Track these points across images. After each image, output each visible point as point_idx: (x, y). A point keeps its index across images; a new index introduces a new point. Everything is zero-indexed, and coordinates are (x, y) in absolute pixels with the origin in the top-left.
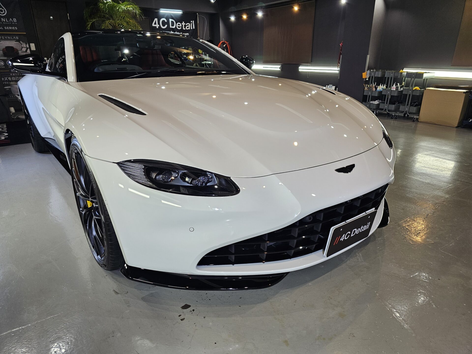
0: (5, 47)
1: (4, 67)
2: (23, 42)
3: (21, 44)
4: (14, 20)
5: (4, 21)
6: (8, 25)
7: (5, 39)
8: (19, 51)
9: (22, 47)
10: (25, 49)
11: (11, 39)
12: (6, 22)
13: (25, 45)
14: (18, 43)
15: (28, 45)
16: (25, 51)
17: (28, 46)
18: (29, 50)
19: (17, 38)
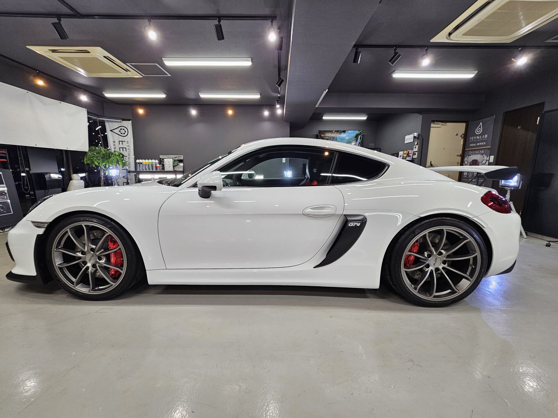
0: (471, 160)
1: (466, 177)
2: (486, 155)
3: (484, 157)
4: (485, 136)
5: (479, 138)
6: (480, 142)
7: (474, 154)
8: (480, 163)
9: (483, 160)
10: (486, 161)
11: (478, 153)
12: (480, 139)
13: (486, 158)
14: (482, 156)
15: (488, 157)
16: (484, 163)
17: (488, 159)
18: (488, 161)
19: (483, 152)
